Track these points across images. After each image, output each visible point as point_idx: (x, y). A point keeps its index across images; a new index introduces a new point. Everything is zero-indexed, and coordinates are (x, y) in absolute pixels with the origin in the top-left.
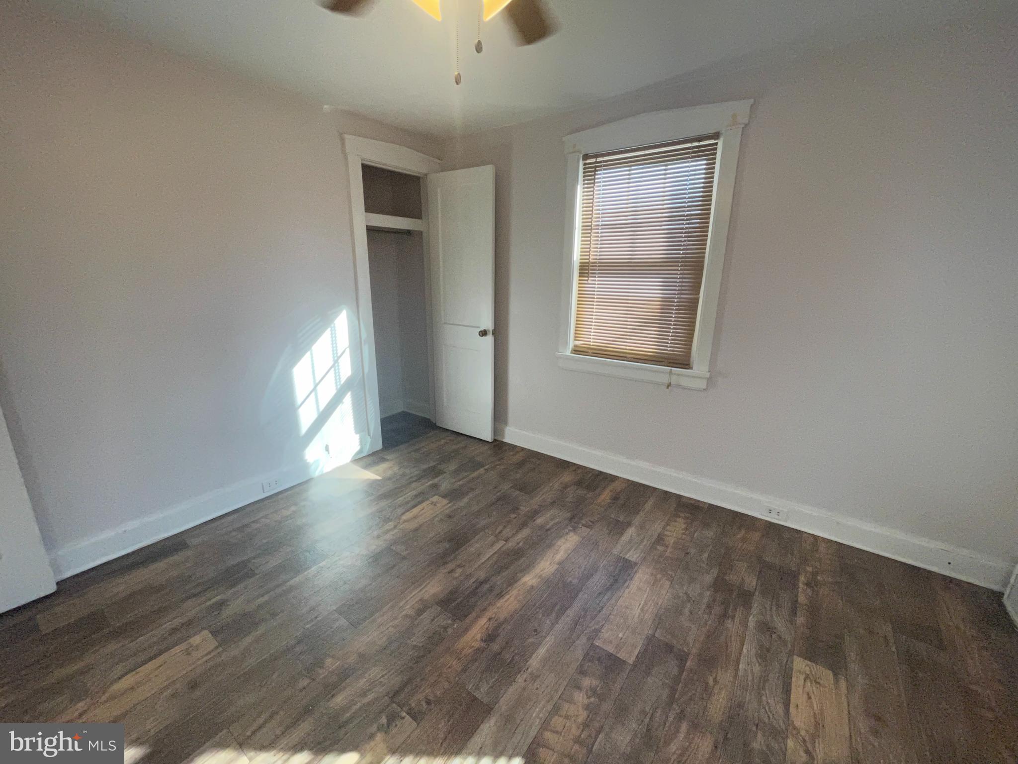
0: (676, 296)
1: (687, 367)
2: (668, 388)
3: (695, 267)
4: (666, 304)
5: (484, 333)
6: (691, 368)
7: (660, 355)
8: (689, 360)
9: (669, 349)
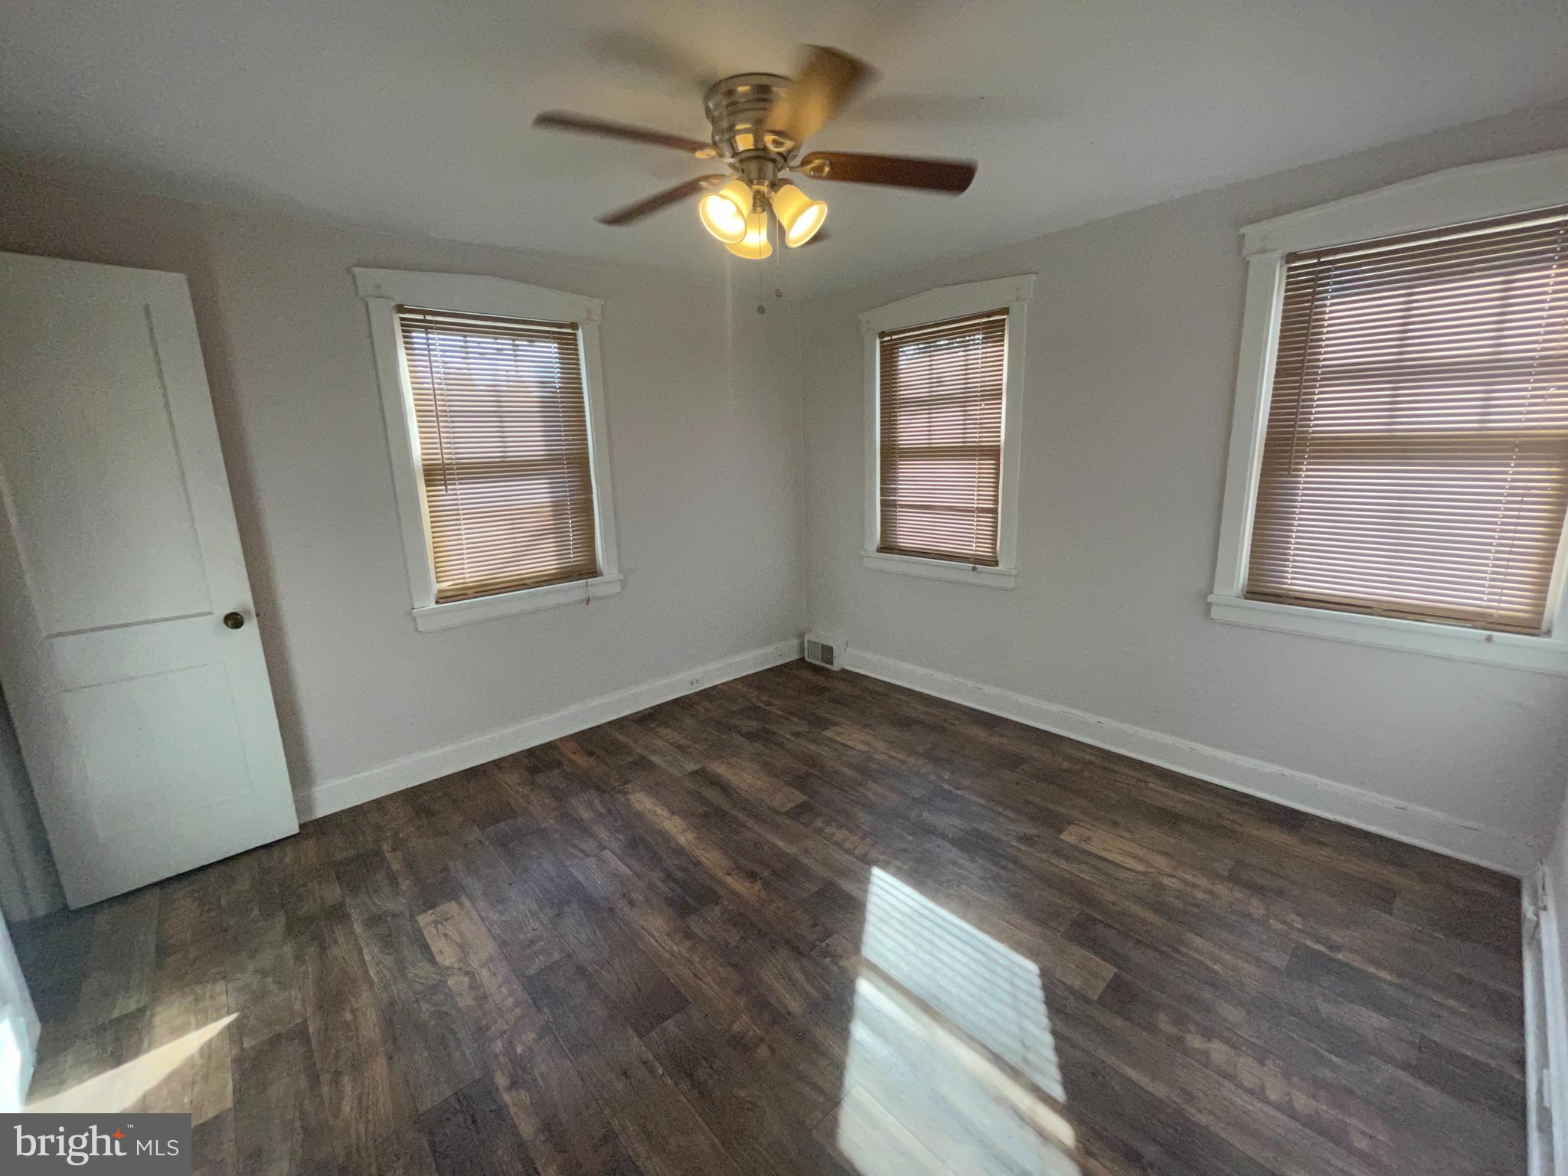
0: (568, 498)
1: (595, 575)
2: (587, 603)
3: (579, 462)
4: (558, 508)
5: (234, 620)
6: (601, 574)
7: (563, 570)
8: (596, 568)
9: (574, 559)
